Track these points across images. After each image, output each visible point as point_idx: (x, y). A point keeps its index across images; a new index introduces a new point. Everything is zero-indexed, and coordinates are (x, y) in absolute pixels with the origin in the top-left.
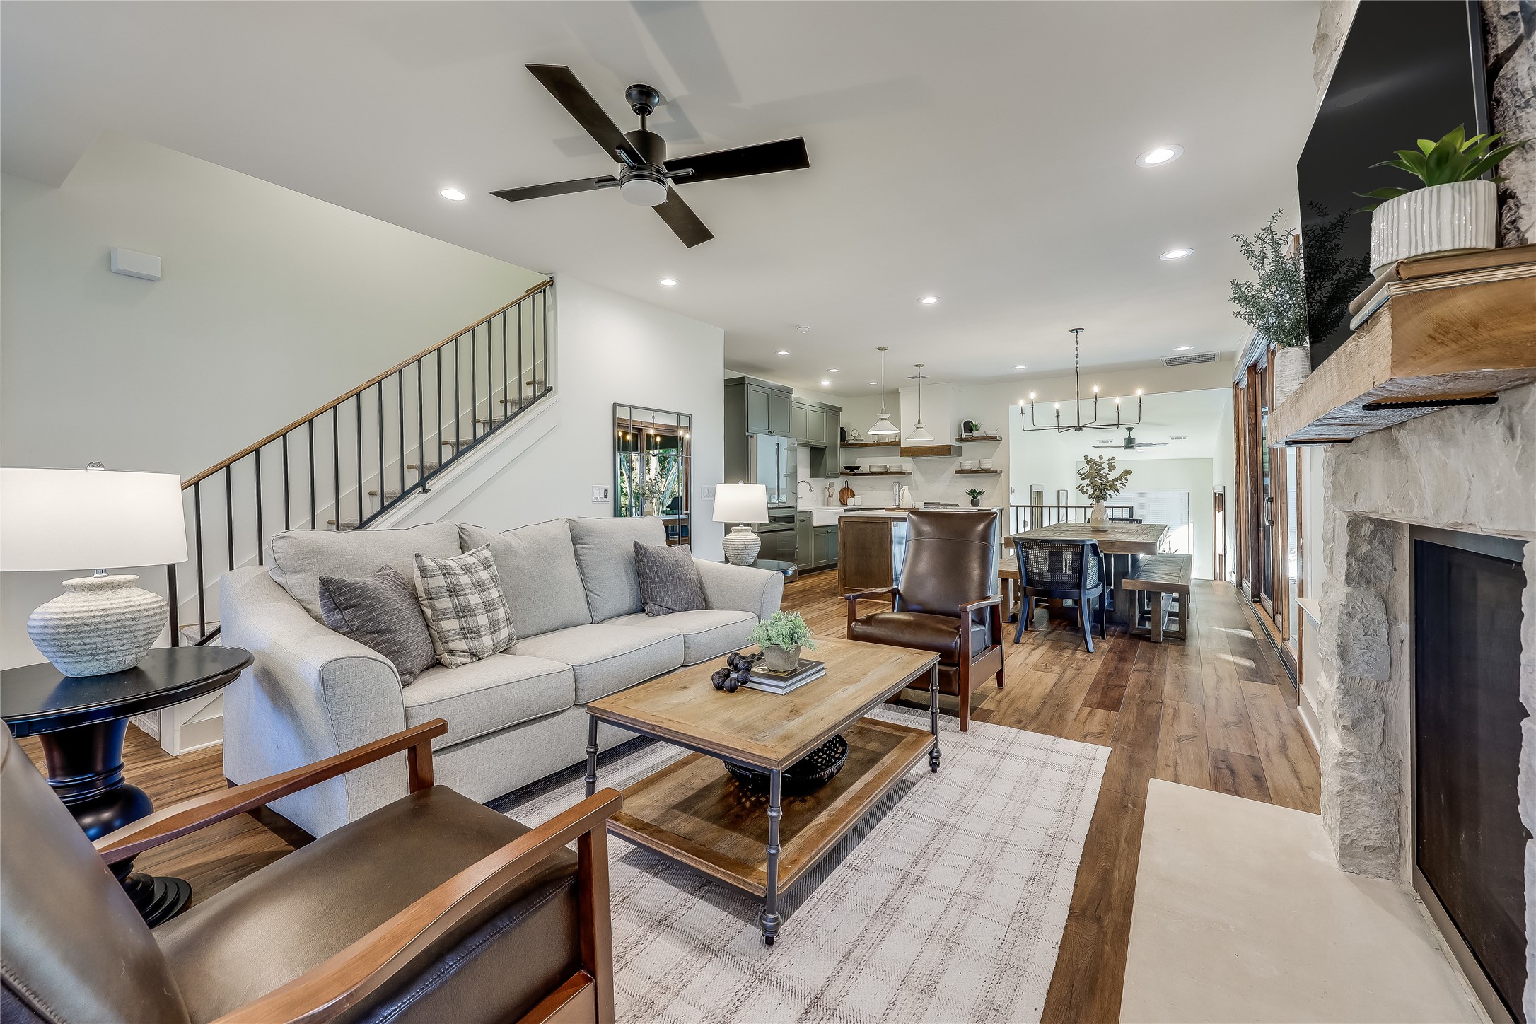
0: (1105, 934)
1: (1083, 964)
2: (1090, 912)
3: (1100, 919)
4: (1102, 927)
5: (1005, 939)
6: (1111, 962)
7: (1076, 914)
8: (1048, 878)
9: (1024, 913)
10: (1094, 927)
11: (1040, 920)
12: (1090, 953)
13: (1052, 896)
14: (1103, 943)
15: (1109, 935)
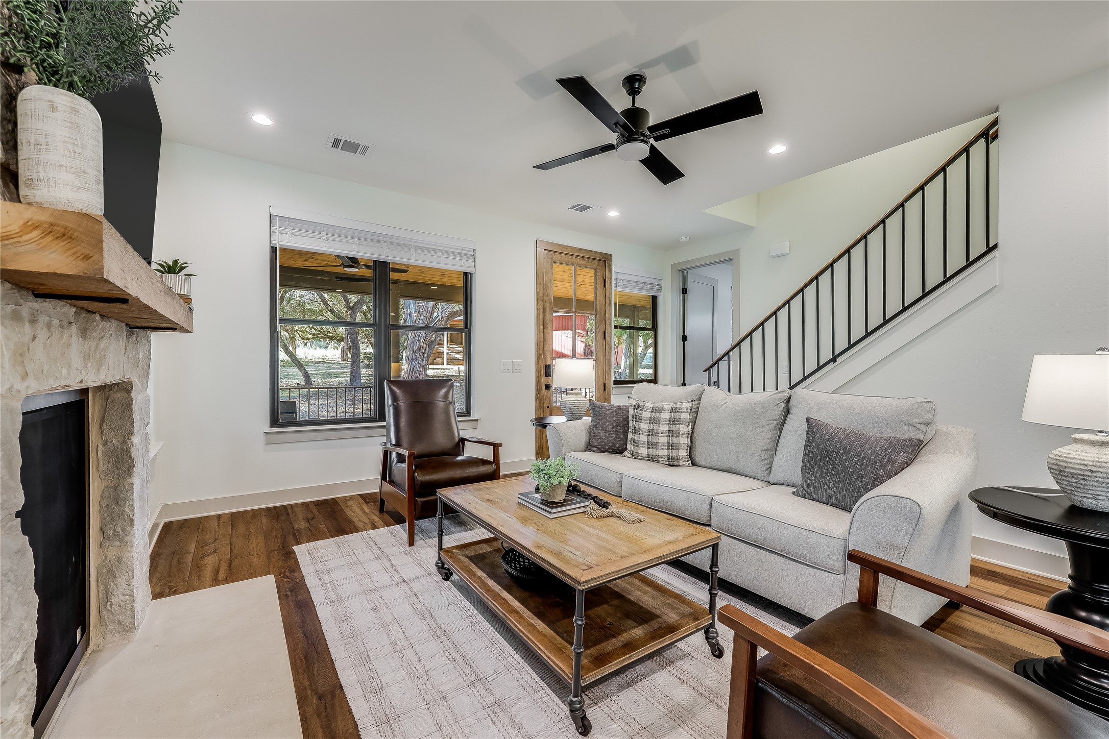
0: (312, 690)
1: (317, 665)
2: (329, 698)
3: (320, 698)
4: (316, 694)
5: (363, 645)
6: (302, 677)
7: (337, 689)
8: (372, 699)
9: (366, 664)
10: (321, 689)
11: (354, 667)
12: (316, 672)
13: (358, 686)
14: (311, 684)
15: (309, 692)
